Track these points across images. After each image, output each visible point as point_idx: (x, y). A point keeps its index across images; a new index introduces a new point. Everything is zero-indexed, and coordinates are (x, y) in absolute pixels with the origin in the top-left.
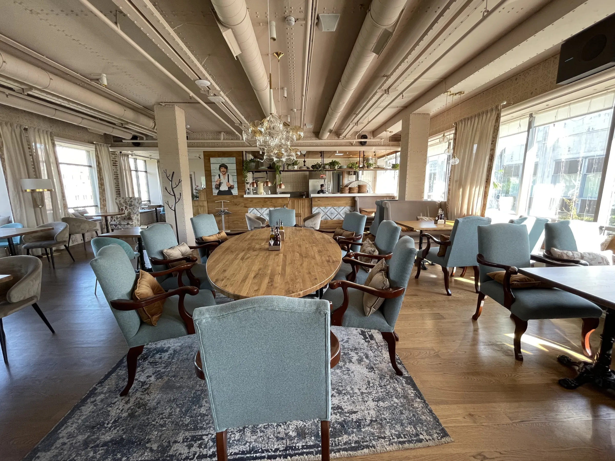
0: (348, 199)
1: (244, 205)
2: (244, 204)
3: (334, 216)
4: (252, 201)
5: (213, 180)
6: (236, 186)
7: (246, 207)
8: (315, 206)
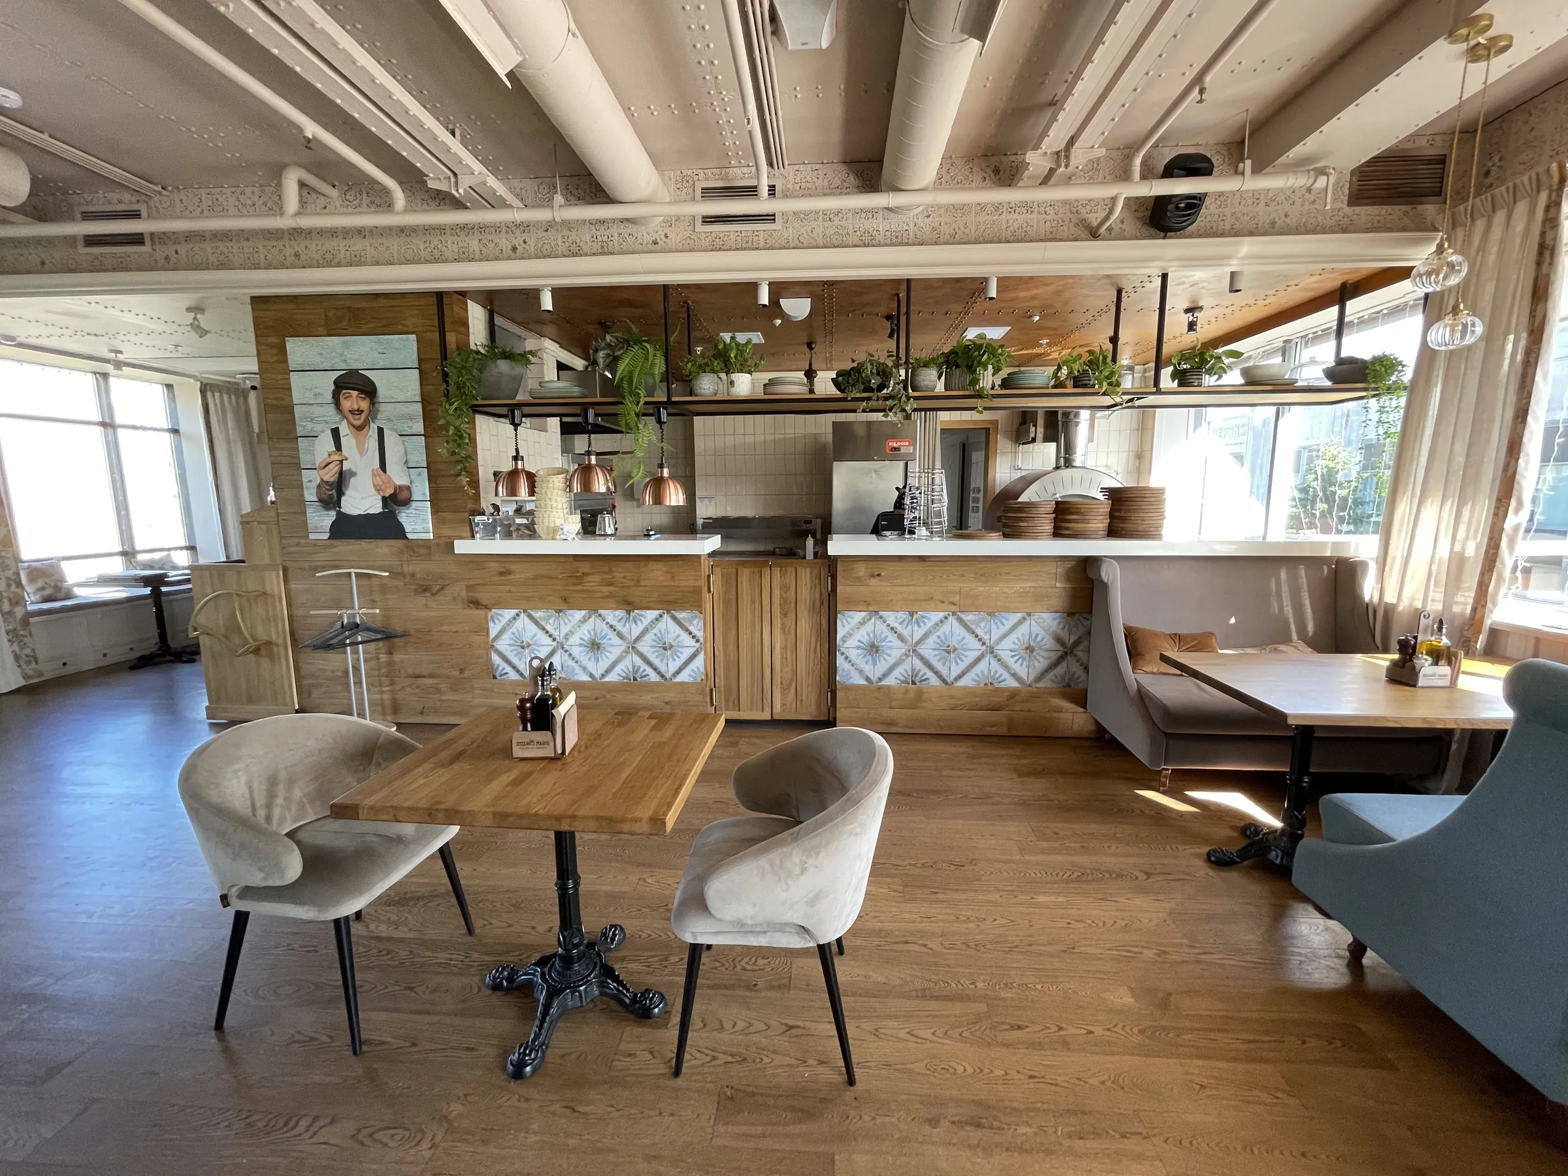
0: (1052, 568)
1: (464, 594)
2: (470, 588)
3: (962, 666)
4: (509, 572)
5: (305, 459)
6: (421, 489)
7: (476, 604)
8: (854, 604)
